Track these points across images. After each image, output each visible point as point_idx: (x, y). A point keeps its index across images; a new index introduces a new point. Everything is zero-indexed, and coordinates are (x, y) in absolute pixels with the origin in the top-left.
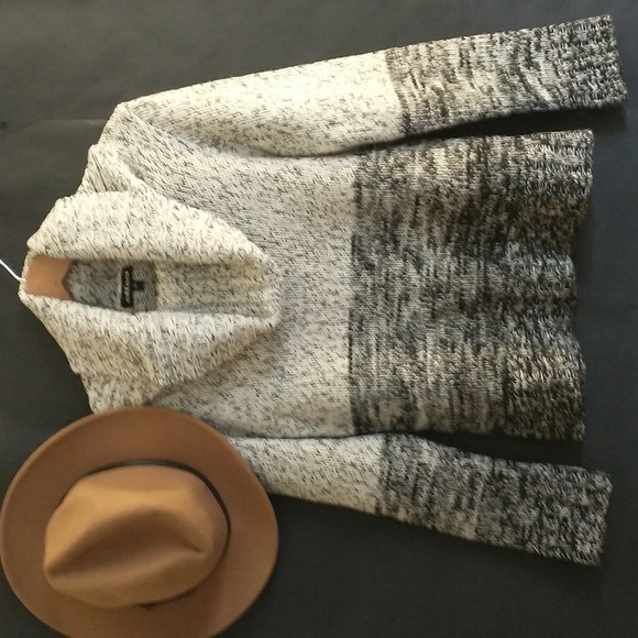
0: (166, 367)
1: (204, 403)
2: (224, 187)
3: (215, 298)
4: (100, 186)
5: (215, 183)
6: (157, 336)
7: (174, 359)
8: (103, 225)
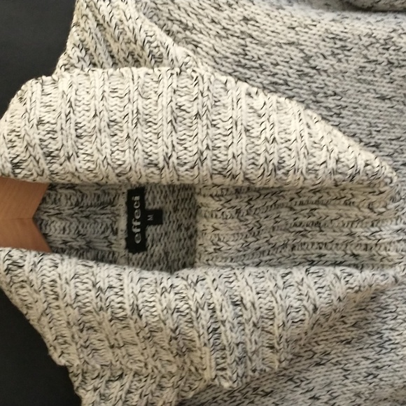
0: (240, 361)
1: (267, 394)
2: (307, 58)
3: (291, 237)
4: (104, 58)
5: (294, 52)
6: (228, 313)
7: (251, 347)
8: (128, 127)
